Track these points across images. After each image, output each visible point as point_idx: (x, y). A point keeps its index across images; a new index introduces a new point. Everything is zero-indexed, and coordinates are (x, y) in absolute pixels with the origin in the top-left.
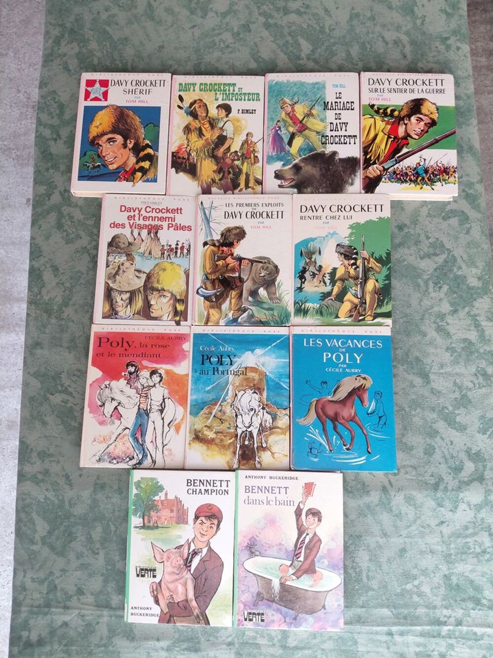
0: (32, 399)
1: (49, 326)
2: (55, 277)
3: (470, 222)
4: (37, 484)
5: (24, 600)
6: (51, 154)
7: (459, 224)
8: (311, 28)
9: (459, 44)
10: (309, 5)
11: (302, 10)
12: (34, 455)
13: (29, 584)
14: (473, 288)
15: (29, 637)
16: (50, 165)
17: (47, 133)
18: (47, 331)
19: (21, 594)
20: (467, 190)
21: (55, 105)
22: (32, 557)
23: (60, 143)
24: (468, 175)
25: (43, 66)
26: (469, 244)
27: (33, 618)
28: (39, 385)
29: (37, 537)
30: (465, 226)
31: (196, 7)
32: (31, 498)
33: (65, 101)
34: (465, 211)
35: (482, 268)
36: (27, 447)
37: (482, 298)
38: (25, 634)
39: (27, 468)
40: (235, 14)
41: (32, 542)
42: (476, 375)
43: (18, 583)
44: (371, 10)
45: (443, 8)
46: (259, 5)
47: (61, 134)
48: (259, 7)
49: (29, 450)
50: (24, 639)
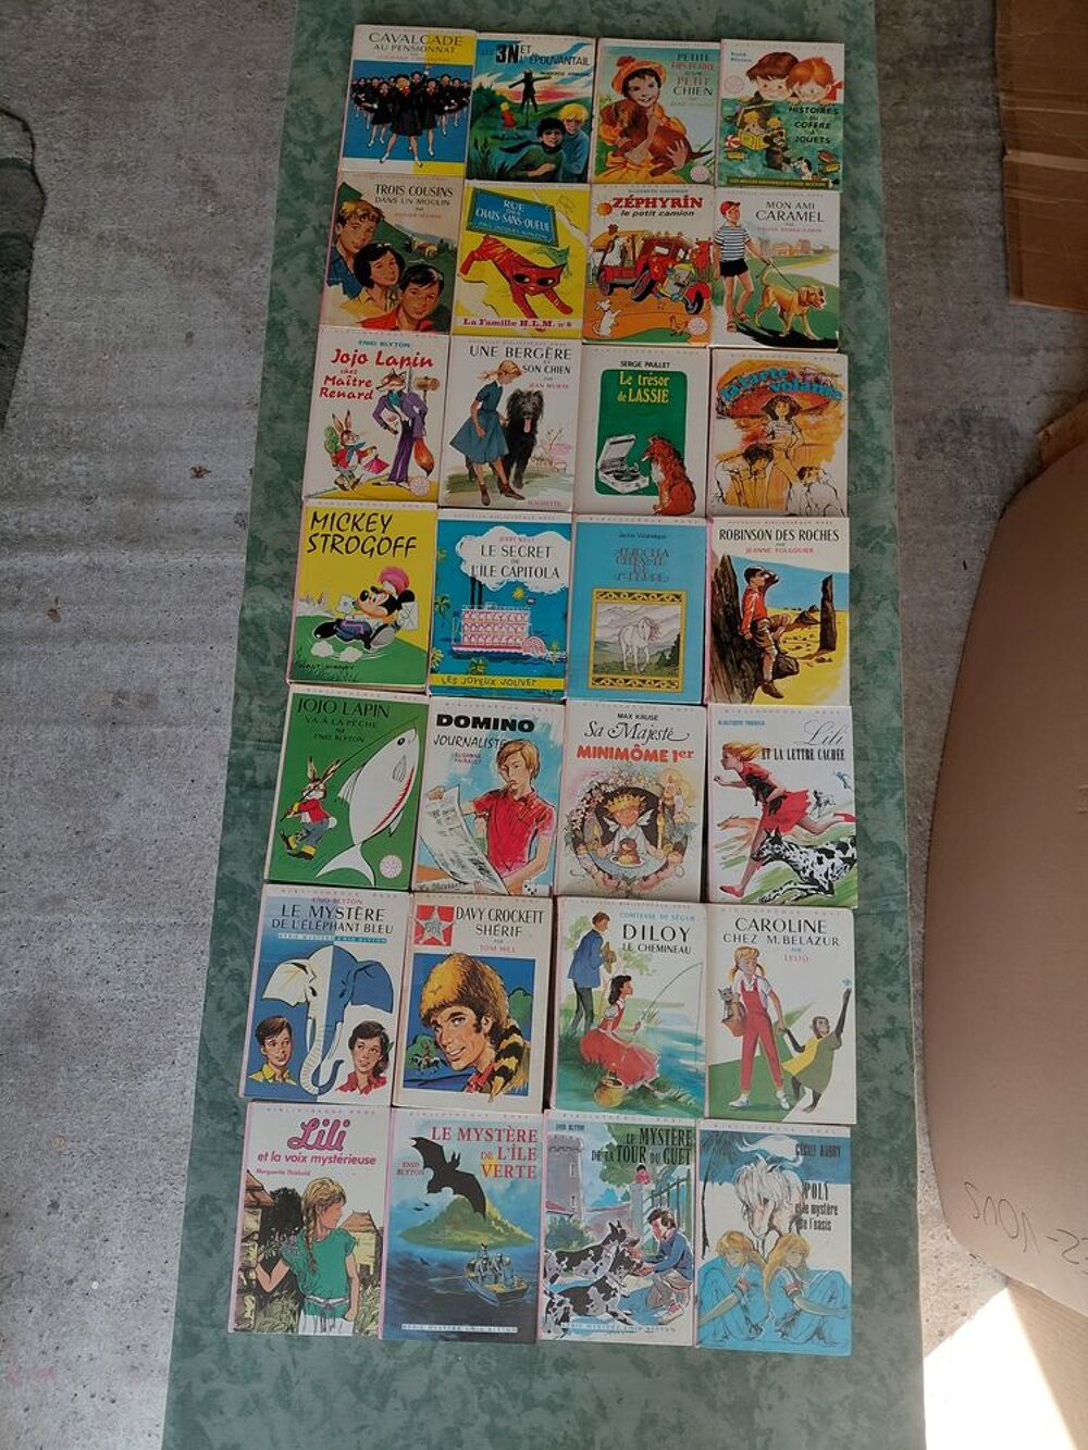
0: (268, 485)
1: (294, 395)
4: (273, 589)
5: (247, 733)
6: (302, 179)
7: (849, 289)
12: (269, 553)
13: (256, 714)
14: (861, 367)
15: (253, 777)
16: (300, 192)
17: (298, 152)
18: (291, 401)
19: (245, 724)
20: (861, 244)
21: (310, 118)
22: (262, 680)
23: (315, 166)
24: (863, 227)
25: (294, 67)
27: (260, 755)
28: (279, 468)
29: (270, 657)
32: (264, 608)
35: (874, 343)
36: (261, 543)
37: (872, 380)
38: (249, 773)
39: (261, 570)
41: (263, 662)
42: (858, 475)
43: (241, 711)
44: (745, 13)
47: (316, 153)
49: (263, 547)
50: (248, 779)
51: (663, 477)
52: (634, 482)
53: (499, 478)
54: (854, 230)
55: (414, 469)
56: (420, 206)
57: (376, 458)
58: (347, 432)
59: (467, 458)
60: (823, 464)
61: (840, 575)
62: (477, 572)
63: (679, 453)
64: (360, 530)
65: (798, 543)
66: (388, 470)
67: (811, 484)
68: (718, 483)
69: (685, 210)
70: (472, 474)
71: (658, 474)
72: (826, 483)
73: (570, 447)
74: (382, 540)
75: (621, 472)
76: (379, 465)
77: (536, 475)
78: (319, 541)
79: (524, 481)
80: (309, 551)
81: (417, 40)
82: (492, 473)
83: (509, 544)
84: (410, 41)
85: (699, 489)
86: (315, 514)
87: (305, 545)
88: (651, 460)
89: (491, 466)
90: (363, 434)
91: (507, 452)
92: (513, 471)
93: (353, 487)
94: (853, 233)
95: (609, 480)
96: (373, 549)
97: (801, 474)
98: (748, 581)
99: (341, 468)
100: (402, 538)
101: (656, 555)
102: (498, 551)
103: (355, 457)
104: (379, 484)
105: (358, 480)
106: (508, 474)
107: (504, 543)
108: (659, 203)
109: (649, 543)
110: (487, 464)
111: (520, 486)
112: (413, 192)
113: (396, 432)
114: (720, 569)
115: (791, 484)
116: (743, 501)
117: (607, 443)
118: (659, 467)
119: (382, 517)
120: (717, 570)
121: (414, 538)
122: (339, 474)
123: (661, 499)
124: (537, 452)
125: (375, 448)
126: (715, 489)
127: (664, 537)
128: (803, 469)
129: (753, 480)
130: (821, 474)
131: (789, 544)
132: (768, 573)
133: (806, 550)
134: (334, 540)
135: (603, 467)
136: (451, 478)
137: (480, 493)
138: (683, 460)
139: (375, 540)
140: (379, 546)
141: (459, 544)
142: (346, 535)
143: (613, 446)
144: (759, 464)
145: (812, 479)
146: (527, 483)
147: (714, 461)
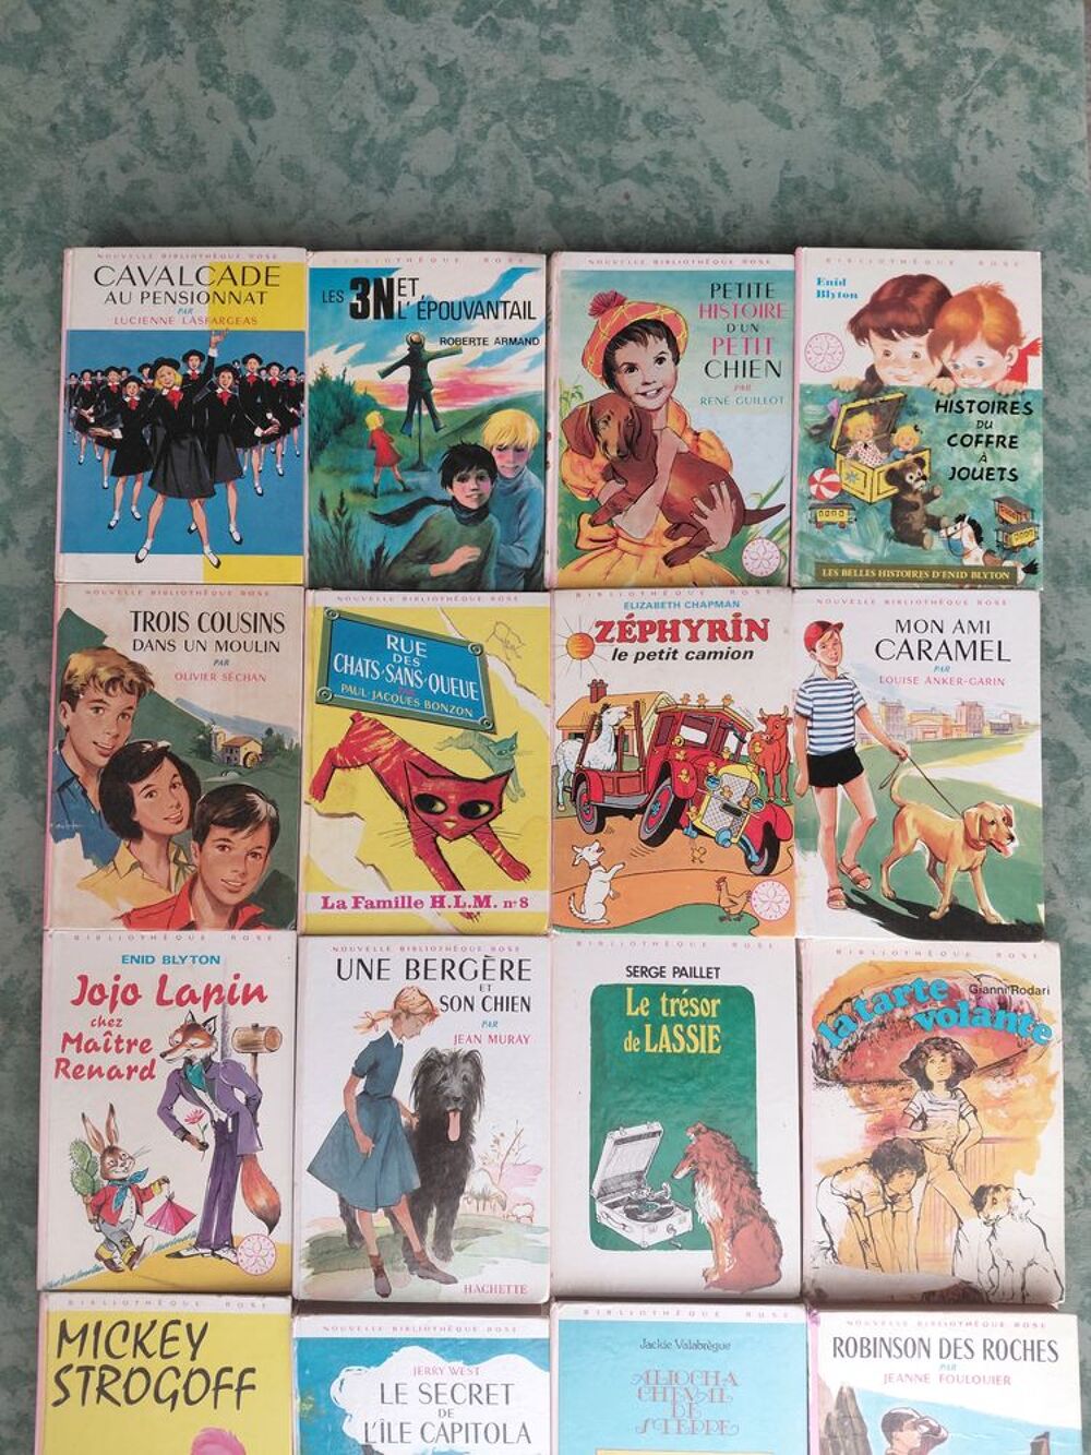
2: (21, 920)
3: (1079, 773)
8: (674, 223)
9: (1067, 274)
10: (670, 153)
11: (653, 168)
20: (1075, 684)
23: (16, 554)
24: (1078, 645)
26: (1074, 832)
30: (1067, 783)
31: (366, 159)
33: (24, 435)
34: (1069, 744)
40: (472, 180)
44: (838, 172)
45: (1027, 169)
46: (535, 153)
47: (17, 528)
48: (534, 160)
51: (719, 1210)
52: (662, 1225)
53: (406, 1239)
54: (1062, 651)
55: (244, 1221)
56: (223, 655)
57: (170, 1200)
58: (112, 1150)
59: (342, 1200)
60: (1020, 1180)
61: (1064, 1435)
62: (374, 1436)
63: (747, 1159)
64: (149, 1356)
65: (980, 1366)
66: (194, 1226)
67: (998, 1219)
68: (824, 1220)
69: (734, 646)
70: (353, 1233)
71: (708, 1205)
72: (1026, 1217)
73: (538, 1170)
74: (191, 1374)
75: (639, 1202)
76: (176, 1216)
77: (478, 1232)
78: (73, 1380)
79: (454, 1244)
80: (57, 1404)
81: (189, 277)
82: (392, 1232)
83: (433, 1380)
84: (176, 279)
85: (787, 1230)
86: (64, 1324)
87: (47, 1390)
88: (694, 1175)
89: (390, 1215)
90: (143, 1152)
91: (416, 1183)
92: (431, 1223)
93: (131, 1264)
94: (1059, 658)
95: (616, 1220)
96: (174, 1395)
97: (979, 1200)
98: (890, 1439)
99: (106, 1226)
100: (230, 1370)
101: (712, 1381)
102: (411, 1395)
103: (129, 1202)
104: (178, 1255)
105: (140, 1249)
106: (421, 1229)
107: (424, 1378)
108: (684, 632)
109: (700, 1361)
110: (381, 1211)
111: (446, 1255)
112: (206, 624)
113: (204, 1146)
114: (835, 1415)
115: (960, 1221)
116: (871, 1255)
117: (609, 1143)
118: (711, 1190)
119: (189, 1327)
120: (829, 1415)
121: (252, 1370)
122: (101, 1238)
123: (717, 1257)
124: (476, 1181)
125: (167, 1181)
126: (815, 1234)
127: (726, 1346)
128: (982, 1191)
129: (888, 1214)
130: (1014, 1195)
131: (965, 1367)
132: (926, 1423)
133: (996, 1380)
134: (102, 1377)
135: (604, 1193)
136: (314, 1243)
137: (371, 1272)
138: (755, 1173)
139: (178, 1375)
140: (186, 1387)
141: (336, 1383)
142: (124, 1366)
143: (621, 1148)
144: (898, 1183)
145: (998, 1211)
146: (460, 1249)
147: (813, 1175)
